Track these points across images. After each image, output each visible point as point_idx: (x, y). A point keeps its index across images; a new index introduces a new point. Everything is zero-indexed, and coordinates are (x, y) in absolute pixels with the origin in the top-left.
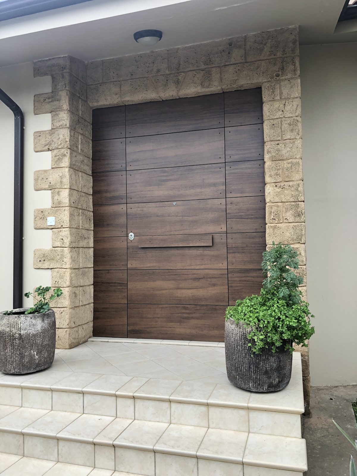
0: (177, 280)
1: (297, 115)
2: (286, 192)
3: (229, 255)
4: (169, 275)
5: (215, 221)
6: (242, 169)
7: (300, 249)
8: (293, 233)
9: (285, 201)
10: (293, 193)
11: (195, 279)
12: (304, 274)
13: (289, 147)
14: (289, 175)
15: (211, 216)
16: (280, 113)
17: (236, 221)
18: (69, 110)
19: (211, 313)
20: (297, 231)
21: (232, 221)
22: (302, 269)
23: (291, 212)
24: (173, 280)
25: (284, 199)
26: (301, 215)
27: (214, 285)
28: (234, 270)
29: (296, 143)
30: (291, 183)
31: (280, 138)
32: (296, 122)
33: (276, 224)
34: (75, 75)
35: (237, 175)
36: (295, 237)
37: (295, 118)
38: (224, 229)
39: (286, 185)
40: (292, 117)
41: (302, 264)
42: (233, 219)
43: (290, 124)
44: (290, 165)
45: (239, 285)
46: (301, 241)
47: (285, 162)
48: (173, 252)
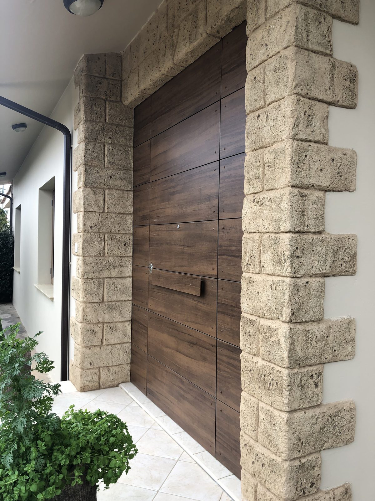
0: (177, 337)
1: (285, 46)
2: (265, 212)
3: (220, 316)
4: (172, 329)
5: (208, 258)
6: (236, 169)
7: (279, 333)
8: (270, 298)
9: (263, 230)
10: (274, 215)
11: (192, 344)
12: (284, 386)
13: (273, 119)
14: (271, 176)
15: (205, 247)
16: (263, 50)
17: (227, 259)
18: (85, 120)
19: (201, 401)
20: (278, 294)
21: (223, 259)
22: (281, 375)
23: (269, 253)
24: (174, 337)
25: (261, 226)
26: (283, 260)
27: (205, 359)
28: (222, 343)
29: (282, 106)
30: (272, 194)
31: (261, 103)
32: (285, 60)
33: (251, 275)
34: (97, 75)
35: (230, 180)
36: (273, 306)
37: (282, 53)
38: (215, 272)
39: (266, 197)
40: (279, 52)
41: (281, 365)
42: (224, 255)
43: (275, 70)
44: (272, 156)
45: (226, 369)
46: (282, 315)
47: (267, 150)
48: (177, 297)
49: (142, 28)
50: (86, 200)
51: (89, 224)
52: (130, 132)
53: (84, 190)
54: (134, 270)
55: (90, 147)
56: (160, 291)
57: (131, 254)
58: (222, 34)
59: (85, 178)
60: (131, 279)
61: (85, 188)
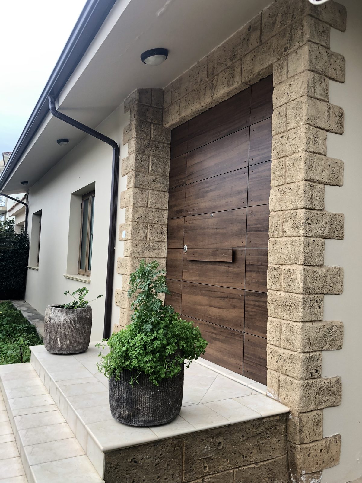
0: (210, 296)
1: (301, 95)
2: (286, 197)
3: (247, 274)
4: (205, 290)
5: (238, 234)
6: (262, 172)
7: (297, 272)
8: (290, 251)
9: (285, 208)
10: (293, 198)
11: (223, 298)
12: (300, 305)
13: (292, 139)
14: (291, 174)
15: (236, 228)
16: (286, 96)
17: (254, 234)
18: (136, 137)
19: (231, 338)
20: (296, 248)
21: (251, 234)
22: (298, 299)
23: (290, 222)
24: (207, 296)
25: (284, 206)
26: (300, 226)
27: (234, 307)
28: (250, 292)
29: (299, 131)
30: (292, 186)
31: (284, 129)
32: (301, 104)
33: (276, 239)
34: (146, 104)
35: (257, 179)
36: (292, 256)
37: (299, 99)
38: (244, 244)
39: (287, 188)
40: (296, 99)
41: (297, 292)
42: (251, 231)
43: (294, 109)
44: (292, 162)
45: (253, 310)
46: (298, 261)
47: (288, 158)
48: (210, 266)
49: (184, 73)
50: (135, 198)
51: (137, 215)
52: (167, 148)
53: (134, 190)
54: (168, 253)
55: (139, 158)
56: (194, 265)
57: (166, 240)
58: (252, 83)
59: (134, 181)
60: (165, 260)
61: (135, 189)
